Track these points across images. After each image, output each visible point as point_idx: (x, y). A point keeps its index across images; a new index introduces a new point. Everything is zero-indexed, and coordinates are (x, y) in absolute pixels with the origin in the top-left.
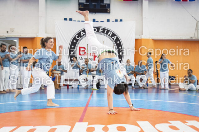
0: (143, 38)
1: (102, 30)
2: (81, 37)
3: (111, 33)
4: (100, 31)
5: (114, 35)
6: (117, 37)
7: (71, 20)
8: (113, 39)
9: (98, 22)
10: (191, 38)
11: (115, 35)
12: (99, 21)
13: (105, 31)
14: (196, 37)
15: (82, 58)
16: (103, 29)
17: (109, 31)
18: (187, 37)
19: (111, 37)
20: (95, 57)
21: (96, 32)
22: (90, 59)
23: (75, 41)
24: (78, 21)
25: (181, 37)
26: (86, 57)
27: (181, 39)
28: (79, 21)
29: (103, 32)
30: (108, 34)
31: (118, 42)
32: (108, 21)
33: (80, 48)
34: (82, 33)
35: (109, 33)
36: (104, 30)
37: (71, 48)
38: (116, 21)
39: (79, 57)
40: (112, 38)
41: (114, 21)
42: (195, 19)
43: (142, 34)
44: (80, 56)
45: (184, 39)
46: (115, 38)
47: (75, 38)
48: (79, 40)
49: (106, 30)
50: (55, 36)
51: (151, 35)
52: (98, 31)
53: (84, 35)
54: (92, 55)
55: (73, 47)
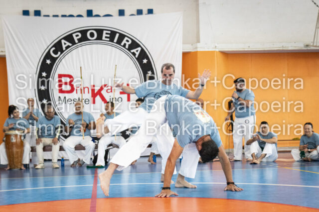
0: (199, 50)
1: (108, 36)
3: (127, 41)
4: (104, 38)
6: (142, 50)
7: (38, 13)
8: (134, 54)
9: (98, 16)
10: (307, 46)
11: (139, 46)
12: (101, 15)
13: (116, 37)
15: (67, 99)
16: (109, 32)
17: (125, 36)
18: (298, 45)
19: (129, 49)
20: (94, 95)
21: (96, 39)
22: (84, 101)
23: (48, 62)
24: (54, 16)
25: (285, 45)
27: (284, 49)
28: (57, 16)
30: (122, 44)
31: (145, 61)
32: (121, 13)
34: (65, 44)
35: (124, 41)
36: (113, 34)
37: (40, 76)
38: (140, 12)
39: (59, 97)
40: (132, 51)
41: (135, 13)
42: (315, 3)
43: (198, 41)
44: (62, 95)
45: (290, 48)
46: (137, 51)
47: (48, 56)
49: (117, 35)
50: (5, 52)
51: (218, 44)
52: (100, 38)
53: (68, 47)
54: (89, 93)
55: (44, 74)
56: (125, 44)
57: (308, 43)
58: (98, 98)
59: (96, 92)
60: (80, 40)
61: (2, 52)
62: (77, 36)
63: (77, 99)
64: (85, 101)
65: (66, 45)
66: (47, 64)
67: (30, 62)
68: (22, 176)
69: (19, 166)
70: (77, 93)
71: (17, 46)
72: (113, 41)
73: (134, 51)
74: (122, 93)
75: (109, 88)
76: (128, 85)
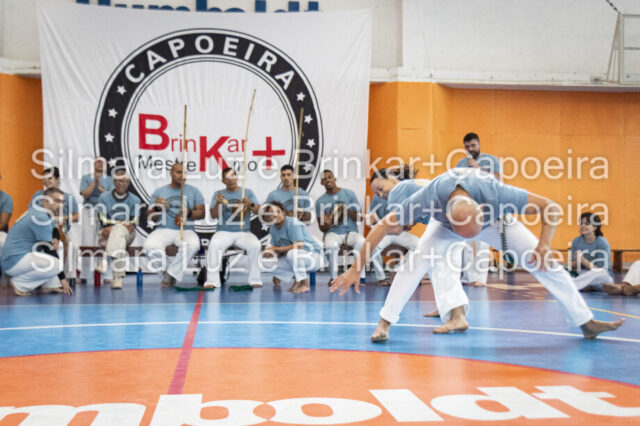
0: (401, 79)
1: (235, 47)
2: (148, 72)
3: (270, 58)
4: (226, 51)
5: (282, 65)
6: (296, 75)
10: (596, 80)
11: (290, 68)
13: (249, 51)
14: (616, 79)
16: (237, 41)
17: (265, 49)
18: (580, 79)
19: (273, 73)
22: (185, 165)
23: (121, 90)
25: (556, 76)
27: (555, 84)
29: (240, 54)
30: (260, 63)
31: (301, 97)
33: (143, 118)
34: (154, 58)
35: (263, 59)
36: (242, 45)
37: (105, 116)
39: (140, 156)
40: (278, 77)
43: (400, 64)
44: (145, 154)
45: (565, 84)
46: (287, 77)
48: (138, 84)
49: (251, 47)
50: (40, 68)
51: (435, 69)
53: (158, 65)
54: (195, 150)
55: (113, 113)
56: (265, 65)
57: (597, 75)
58: (212, 160)
59: (208, 149)
60: (182, 53)
61: (35, 68)
62: (177, 44)
64: (188, 166)
65: (155, 62)
66: (120, 93)
67: (88, 92)
70: (173, 149)
72: (242, 57)
73: (281, 77)
74: (256, 153)
75: (234, 143)
76: (269, 140)
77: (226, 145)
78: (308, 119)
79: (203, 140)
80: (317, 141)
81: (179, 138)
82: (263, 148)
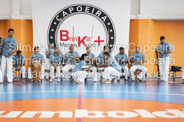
0: (140, 18)
1: (89, 9)
2: (63, 18)
3: (99, 12)
4: (86, 11)
6: (107, 17)
8: (102, 20)
11: (106, 15)
13: (93, 10)
15: (64, 44)
16: (89, 7)
17: (98, 10)
19: (100, 17)
20: (80, 43)
21: (82, 11)
23: (55, 23)
26: (68, 42)
29: (90, 11)
30: (96, 14)
31: (109, 24)
33: (61, 31)
34: (64, 13)
35: (97, 13)
36: (91, 8)
37: (50, 31)
39: (60, 43)
40: (102, 18)
43: (139, 13)
44: (62, 42)
46: (104, 18)
47: (55, 20)
49: (94, 9)
50: (32, 18)
51: (151, 15)
52: (84, 10)
53: (66, 15)
55: (53, 30)
56: (98, 14)
58: (82, 44)
59: (81, 40)
61: (30, 17)
62: (71, 9)
63: (70, 44)
64: (75, 46)
65: (65, 14)
66: (54, 24)
67: (45, 24)
68: (39, 85)
69: (38, 80)
70: (70, 41)
71: (39, 15)
72: (91, 12)
73: (103, 18)
74: (95, 41)
75: (88, 38)
76: (99, 37)
77: (86, 39)
78: (111, 31)
79: (79, 38)
80: (114, 37)
81: (72, 37)
82: (97, 40)
